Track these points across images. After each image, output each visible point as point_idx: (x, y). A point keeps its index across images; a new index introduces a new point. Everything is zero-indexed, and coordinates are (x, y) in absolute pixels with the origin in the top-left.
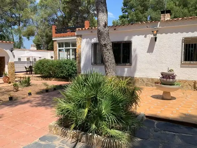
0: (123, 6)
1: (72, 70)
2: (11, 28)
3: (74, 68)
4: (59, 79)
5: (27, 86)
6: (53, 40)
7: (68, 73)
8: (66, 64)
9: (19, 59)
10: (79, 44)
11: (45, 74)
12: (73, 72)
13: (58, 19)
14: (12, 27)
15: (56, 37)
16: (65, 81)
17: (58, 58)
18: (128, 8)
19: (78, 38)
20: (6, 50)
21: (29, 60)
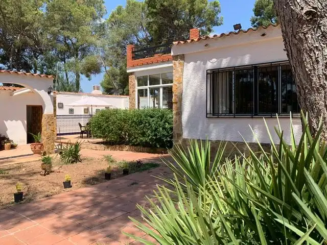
0: (254, 15)
1: (163, 129)
2: (65, 62)
3: (167, 125)
4: (138, 147)
5: (72, 162)
6: (128, 71)
7: (156, 135)
8: (152, 117)
9: (71, 111)
10: (178, 75)
11: (111, 138)
12: (165, 133)
13: (139, 44)
14: (66, 60)
15: (133, 66)
16: (149, 153)
17: (137, 107)
18: (263, 18)
19: (177, 62)
20: (38, 92)
21: (88, 113)
